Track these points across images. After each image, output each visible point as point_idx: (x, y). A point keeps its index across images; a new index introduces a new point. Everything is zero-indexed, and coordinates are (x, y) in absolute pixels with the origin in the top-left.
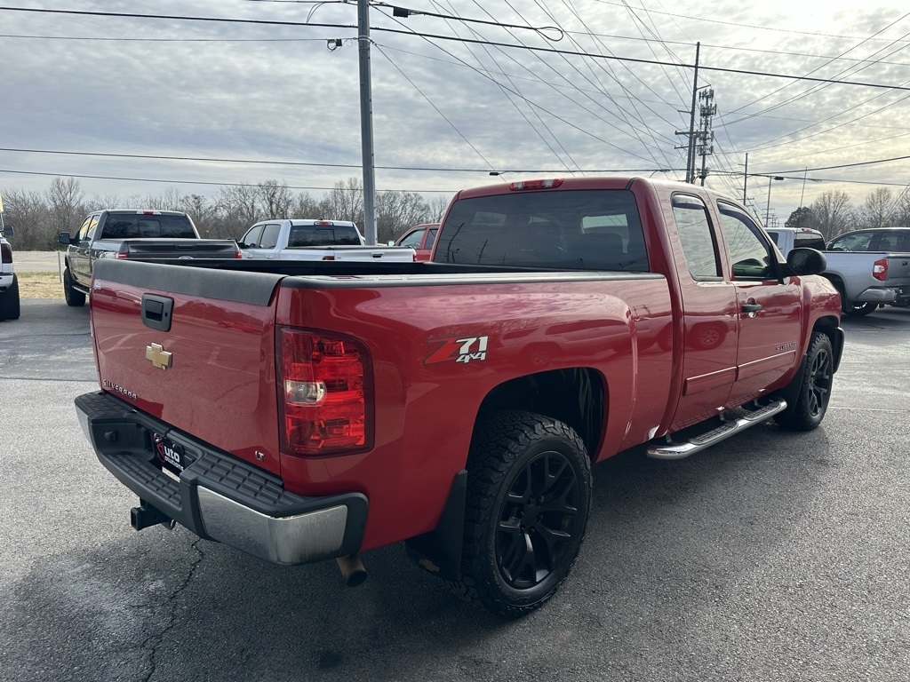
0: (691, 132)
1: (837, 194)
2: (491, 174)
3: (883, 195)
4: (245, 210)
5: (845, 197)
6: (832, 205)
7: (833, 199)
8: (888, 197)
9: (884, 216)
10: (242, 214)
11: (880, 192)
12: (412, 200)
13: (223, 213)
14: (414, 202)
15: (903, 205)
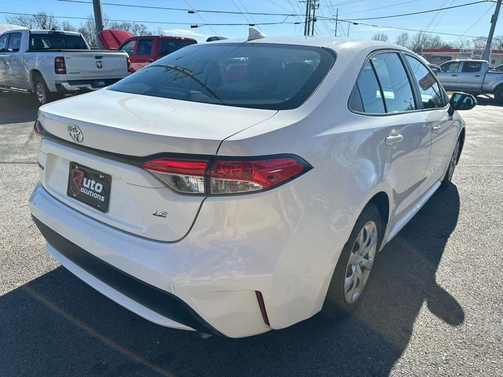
1: (383, 35)
2: (189, 12)
3: (405, 37)
5: (386, 37)
7: (380, 38)
8: (407, 38)
11: (404, 35)
12: (139, 29)
14: (141, 30)
15: (413, 43)
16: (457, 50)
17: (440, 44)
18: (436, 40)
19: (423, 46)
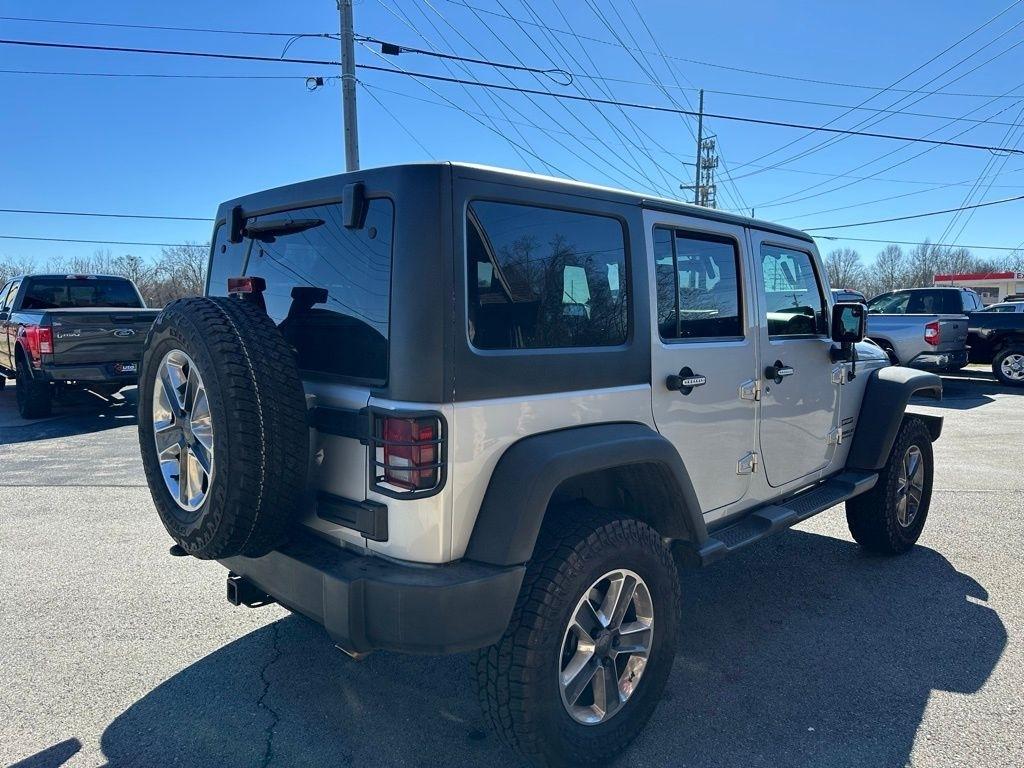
0: (697, 187)
1: (847, 252)
3: (893, 253)
4: (190, 273)
5: (855, 255)
6: (842, 264)
7: (843, 258)
8: (899, 255)
9: (895, 275)
10: (187, 278)
11: (891, 250)
13: (164, 277)
15: (914, 264)
16: (1009, 275)
17: (971, 264)
18: (962, 255)
19: (934, 269)
